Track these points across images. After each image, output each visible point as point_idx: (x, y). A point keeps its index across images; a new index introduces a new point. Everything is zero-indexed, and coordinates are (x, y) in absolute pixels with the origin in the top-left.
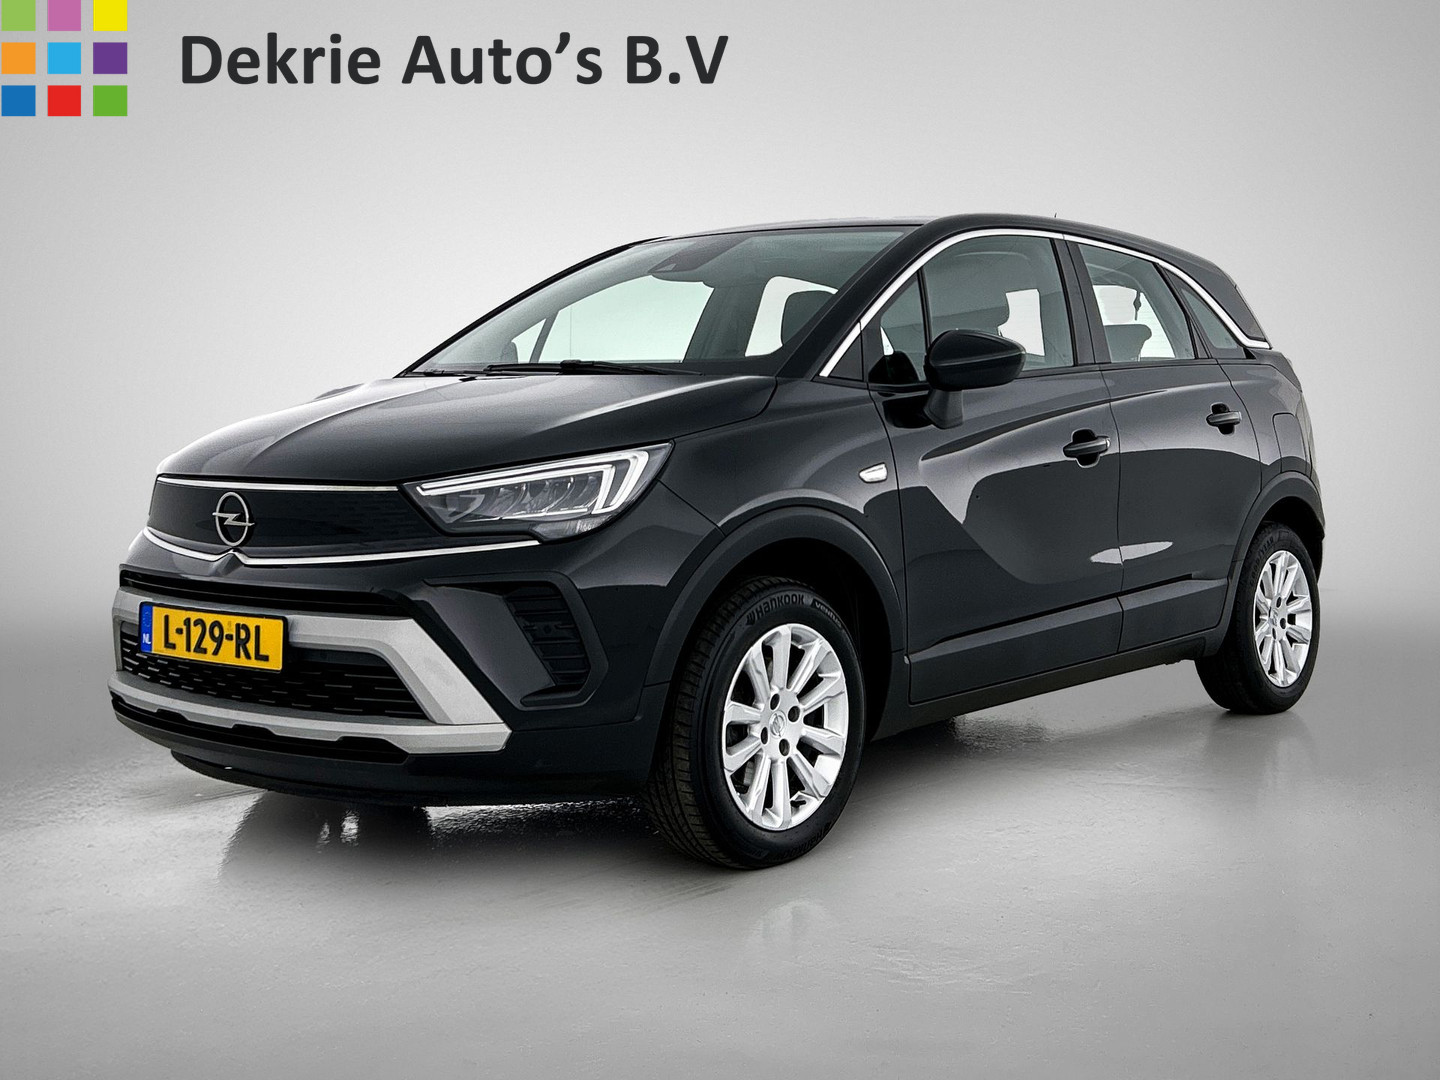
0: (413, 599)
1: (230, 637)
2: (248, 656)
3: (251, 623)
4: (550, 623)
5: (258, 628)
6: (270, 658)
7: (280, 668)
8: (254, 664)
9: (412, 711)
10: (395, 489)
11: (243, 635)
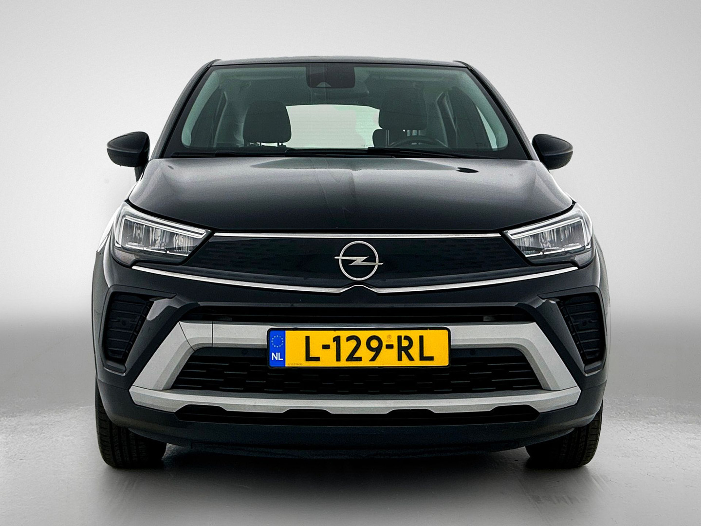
0: (535, 307)
1: (390, 347)
2: (411, 358)
3: (414, 335)
4: (586, 319)
5: (421, 338)
6: (435, 358)
7: (447, 364)
8: (417, 363)
9: (533, 383)
10: (498, 235)
11: (405, 343)
